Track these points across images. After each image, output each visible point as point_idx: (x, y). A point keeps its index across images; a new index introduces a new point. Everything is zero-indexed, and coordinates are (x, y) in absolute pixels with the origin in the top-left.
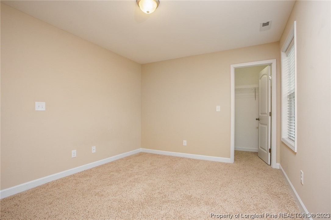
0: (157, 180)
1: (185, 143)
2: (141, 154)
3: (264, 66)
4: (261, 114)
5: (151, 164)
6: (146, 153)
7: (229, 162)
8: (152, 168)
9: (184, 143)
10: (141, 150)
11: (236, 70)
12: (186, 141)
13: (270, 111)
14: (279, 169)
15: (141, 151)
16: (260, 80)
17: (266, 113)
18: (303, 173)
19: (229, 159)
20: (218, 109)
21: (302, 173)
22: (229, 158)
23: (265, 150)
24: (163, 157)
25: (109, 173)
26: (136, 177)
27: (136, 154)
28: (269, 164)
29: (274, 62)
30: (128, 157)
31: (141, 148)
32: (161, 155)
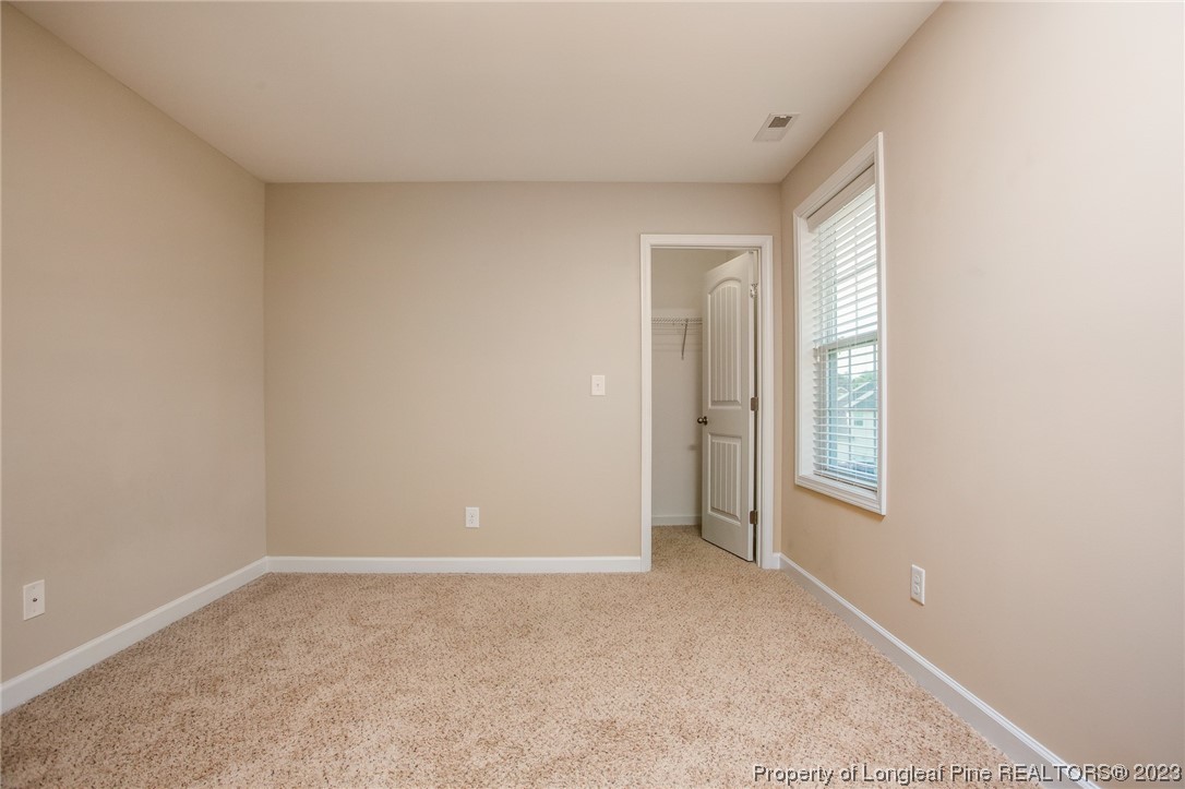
0: (431, 689)
1: (473, 517)
2: (273, 585)
3: (728, 254)
4: (714, 403)
5: (353, 621)
6: (298, 578)
7: (637, 569)
8: (370, 639)
9: (468, 518)
10: (268, 564)
11: (657, 252)
12: (477, 509)
13: (752, 395)
14: (781, 571)
15: (267, 570)
16: (709, 296)
17: (735, 402)
18: (924, 571)
19: (639, 558)
20: (599, 385)
21: (920, 573)
22: (636, 555)
23: (734, 516)
24: (389, 582)
25: (160, 710)
26: (325, 694)
27: (248, 585)
28: (750, 558)
29: (767, 242)
30: (216, 604)
31: (267, 558)
32: (373, 577)
